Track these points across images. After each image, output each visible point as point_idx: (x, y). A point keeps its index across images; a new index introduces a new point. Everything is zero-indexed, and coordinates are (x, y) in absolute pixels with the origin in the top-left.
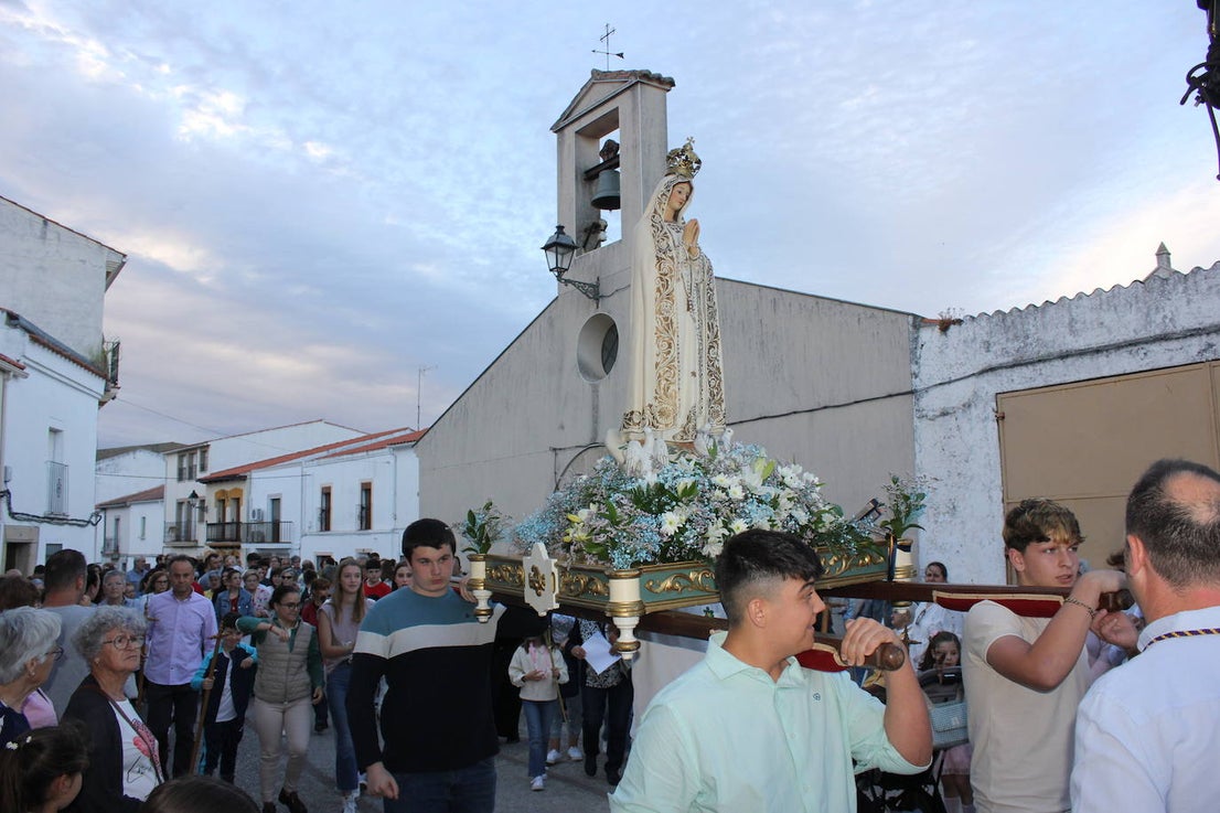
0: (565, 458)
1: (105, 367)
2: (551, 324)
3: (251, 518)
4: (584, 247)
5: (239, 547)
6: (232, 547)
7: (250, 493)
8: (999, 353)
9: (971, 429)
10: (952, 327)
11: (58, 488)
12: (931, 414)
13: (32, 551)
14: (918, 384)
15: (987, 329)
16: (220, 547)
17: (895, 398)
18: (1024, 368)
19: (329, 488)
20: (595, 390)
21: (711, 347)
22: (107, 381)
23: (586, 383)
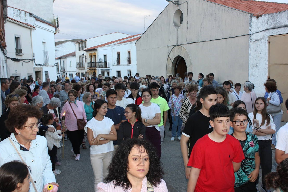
0: (171, 48)
1: (55, 24)
2: (167, 11)
3: (99, 61)
5: (96, 69)
6: (94, 69)
7: (98, 54)
8: (270, 25)
9: (262, 45)
10: (260, 17)
11: (46, 57)
12: (253, 41)
13: (41, 73)
14: (251, 32)
15: (268, 18)
16: (91, 69)
17: (245, 36)
18: (275, 29)
19: (119, 52)
20: (177, 31)
22: (56, 28)
23: (175, 28)
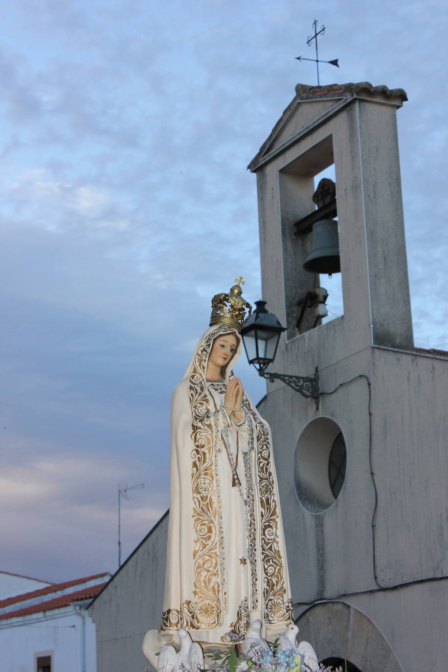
4: (298, 325)
20: (320, 524)
21: (266, 527)
23: (306, 515)
